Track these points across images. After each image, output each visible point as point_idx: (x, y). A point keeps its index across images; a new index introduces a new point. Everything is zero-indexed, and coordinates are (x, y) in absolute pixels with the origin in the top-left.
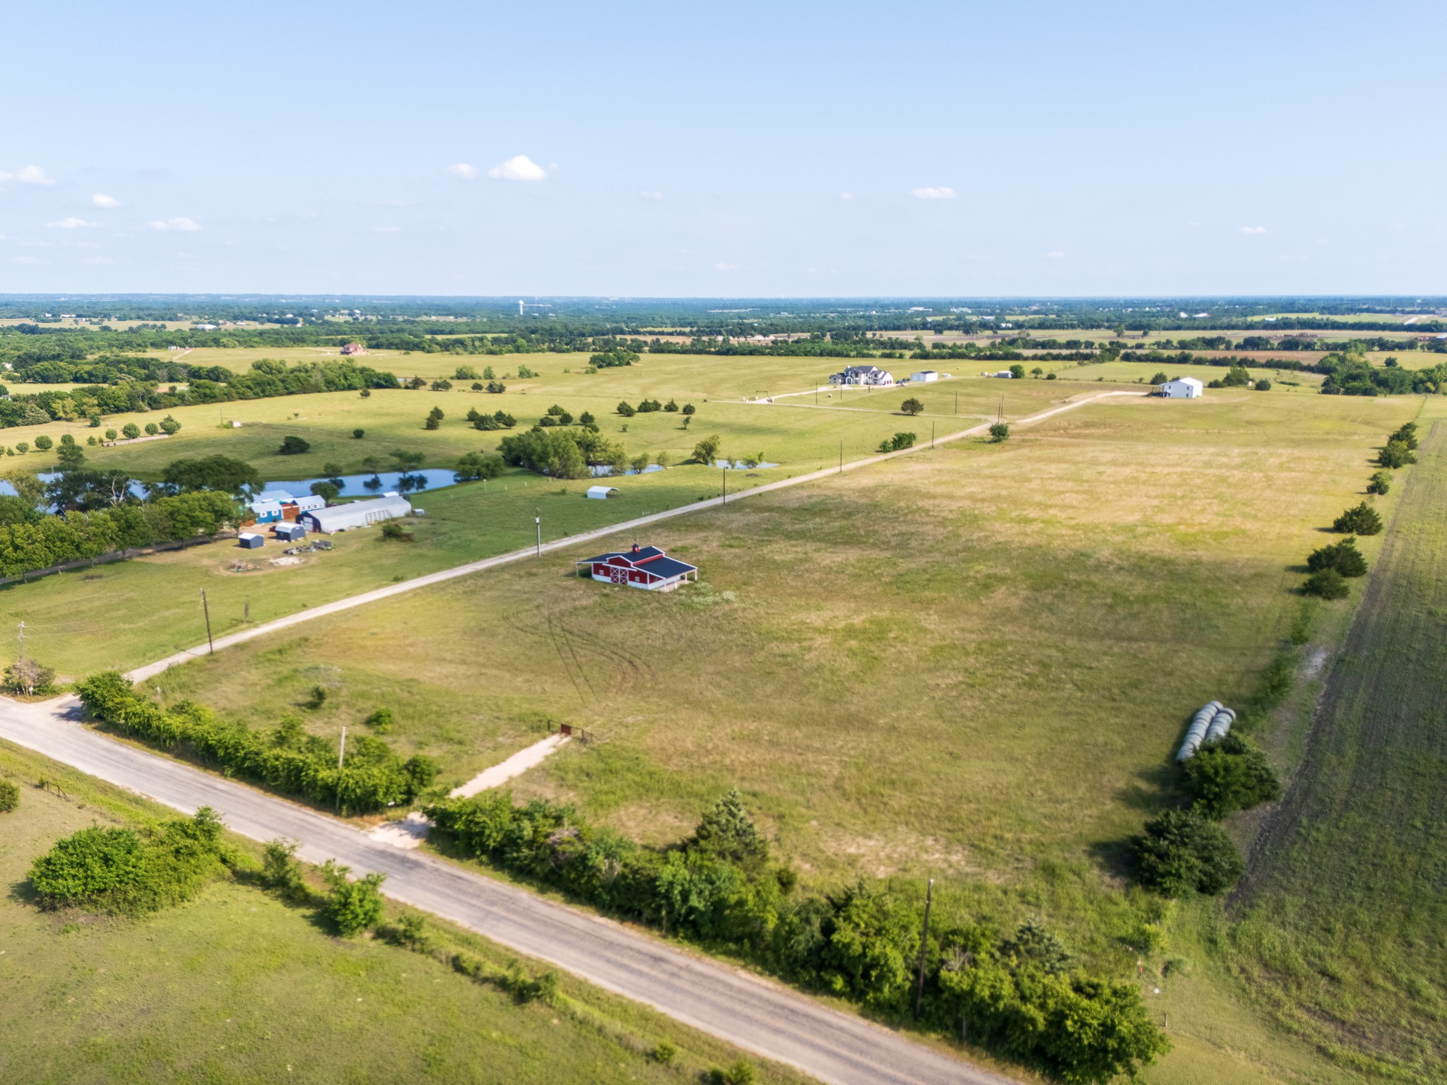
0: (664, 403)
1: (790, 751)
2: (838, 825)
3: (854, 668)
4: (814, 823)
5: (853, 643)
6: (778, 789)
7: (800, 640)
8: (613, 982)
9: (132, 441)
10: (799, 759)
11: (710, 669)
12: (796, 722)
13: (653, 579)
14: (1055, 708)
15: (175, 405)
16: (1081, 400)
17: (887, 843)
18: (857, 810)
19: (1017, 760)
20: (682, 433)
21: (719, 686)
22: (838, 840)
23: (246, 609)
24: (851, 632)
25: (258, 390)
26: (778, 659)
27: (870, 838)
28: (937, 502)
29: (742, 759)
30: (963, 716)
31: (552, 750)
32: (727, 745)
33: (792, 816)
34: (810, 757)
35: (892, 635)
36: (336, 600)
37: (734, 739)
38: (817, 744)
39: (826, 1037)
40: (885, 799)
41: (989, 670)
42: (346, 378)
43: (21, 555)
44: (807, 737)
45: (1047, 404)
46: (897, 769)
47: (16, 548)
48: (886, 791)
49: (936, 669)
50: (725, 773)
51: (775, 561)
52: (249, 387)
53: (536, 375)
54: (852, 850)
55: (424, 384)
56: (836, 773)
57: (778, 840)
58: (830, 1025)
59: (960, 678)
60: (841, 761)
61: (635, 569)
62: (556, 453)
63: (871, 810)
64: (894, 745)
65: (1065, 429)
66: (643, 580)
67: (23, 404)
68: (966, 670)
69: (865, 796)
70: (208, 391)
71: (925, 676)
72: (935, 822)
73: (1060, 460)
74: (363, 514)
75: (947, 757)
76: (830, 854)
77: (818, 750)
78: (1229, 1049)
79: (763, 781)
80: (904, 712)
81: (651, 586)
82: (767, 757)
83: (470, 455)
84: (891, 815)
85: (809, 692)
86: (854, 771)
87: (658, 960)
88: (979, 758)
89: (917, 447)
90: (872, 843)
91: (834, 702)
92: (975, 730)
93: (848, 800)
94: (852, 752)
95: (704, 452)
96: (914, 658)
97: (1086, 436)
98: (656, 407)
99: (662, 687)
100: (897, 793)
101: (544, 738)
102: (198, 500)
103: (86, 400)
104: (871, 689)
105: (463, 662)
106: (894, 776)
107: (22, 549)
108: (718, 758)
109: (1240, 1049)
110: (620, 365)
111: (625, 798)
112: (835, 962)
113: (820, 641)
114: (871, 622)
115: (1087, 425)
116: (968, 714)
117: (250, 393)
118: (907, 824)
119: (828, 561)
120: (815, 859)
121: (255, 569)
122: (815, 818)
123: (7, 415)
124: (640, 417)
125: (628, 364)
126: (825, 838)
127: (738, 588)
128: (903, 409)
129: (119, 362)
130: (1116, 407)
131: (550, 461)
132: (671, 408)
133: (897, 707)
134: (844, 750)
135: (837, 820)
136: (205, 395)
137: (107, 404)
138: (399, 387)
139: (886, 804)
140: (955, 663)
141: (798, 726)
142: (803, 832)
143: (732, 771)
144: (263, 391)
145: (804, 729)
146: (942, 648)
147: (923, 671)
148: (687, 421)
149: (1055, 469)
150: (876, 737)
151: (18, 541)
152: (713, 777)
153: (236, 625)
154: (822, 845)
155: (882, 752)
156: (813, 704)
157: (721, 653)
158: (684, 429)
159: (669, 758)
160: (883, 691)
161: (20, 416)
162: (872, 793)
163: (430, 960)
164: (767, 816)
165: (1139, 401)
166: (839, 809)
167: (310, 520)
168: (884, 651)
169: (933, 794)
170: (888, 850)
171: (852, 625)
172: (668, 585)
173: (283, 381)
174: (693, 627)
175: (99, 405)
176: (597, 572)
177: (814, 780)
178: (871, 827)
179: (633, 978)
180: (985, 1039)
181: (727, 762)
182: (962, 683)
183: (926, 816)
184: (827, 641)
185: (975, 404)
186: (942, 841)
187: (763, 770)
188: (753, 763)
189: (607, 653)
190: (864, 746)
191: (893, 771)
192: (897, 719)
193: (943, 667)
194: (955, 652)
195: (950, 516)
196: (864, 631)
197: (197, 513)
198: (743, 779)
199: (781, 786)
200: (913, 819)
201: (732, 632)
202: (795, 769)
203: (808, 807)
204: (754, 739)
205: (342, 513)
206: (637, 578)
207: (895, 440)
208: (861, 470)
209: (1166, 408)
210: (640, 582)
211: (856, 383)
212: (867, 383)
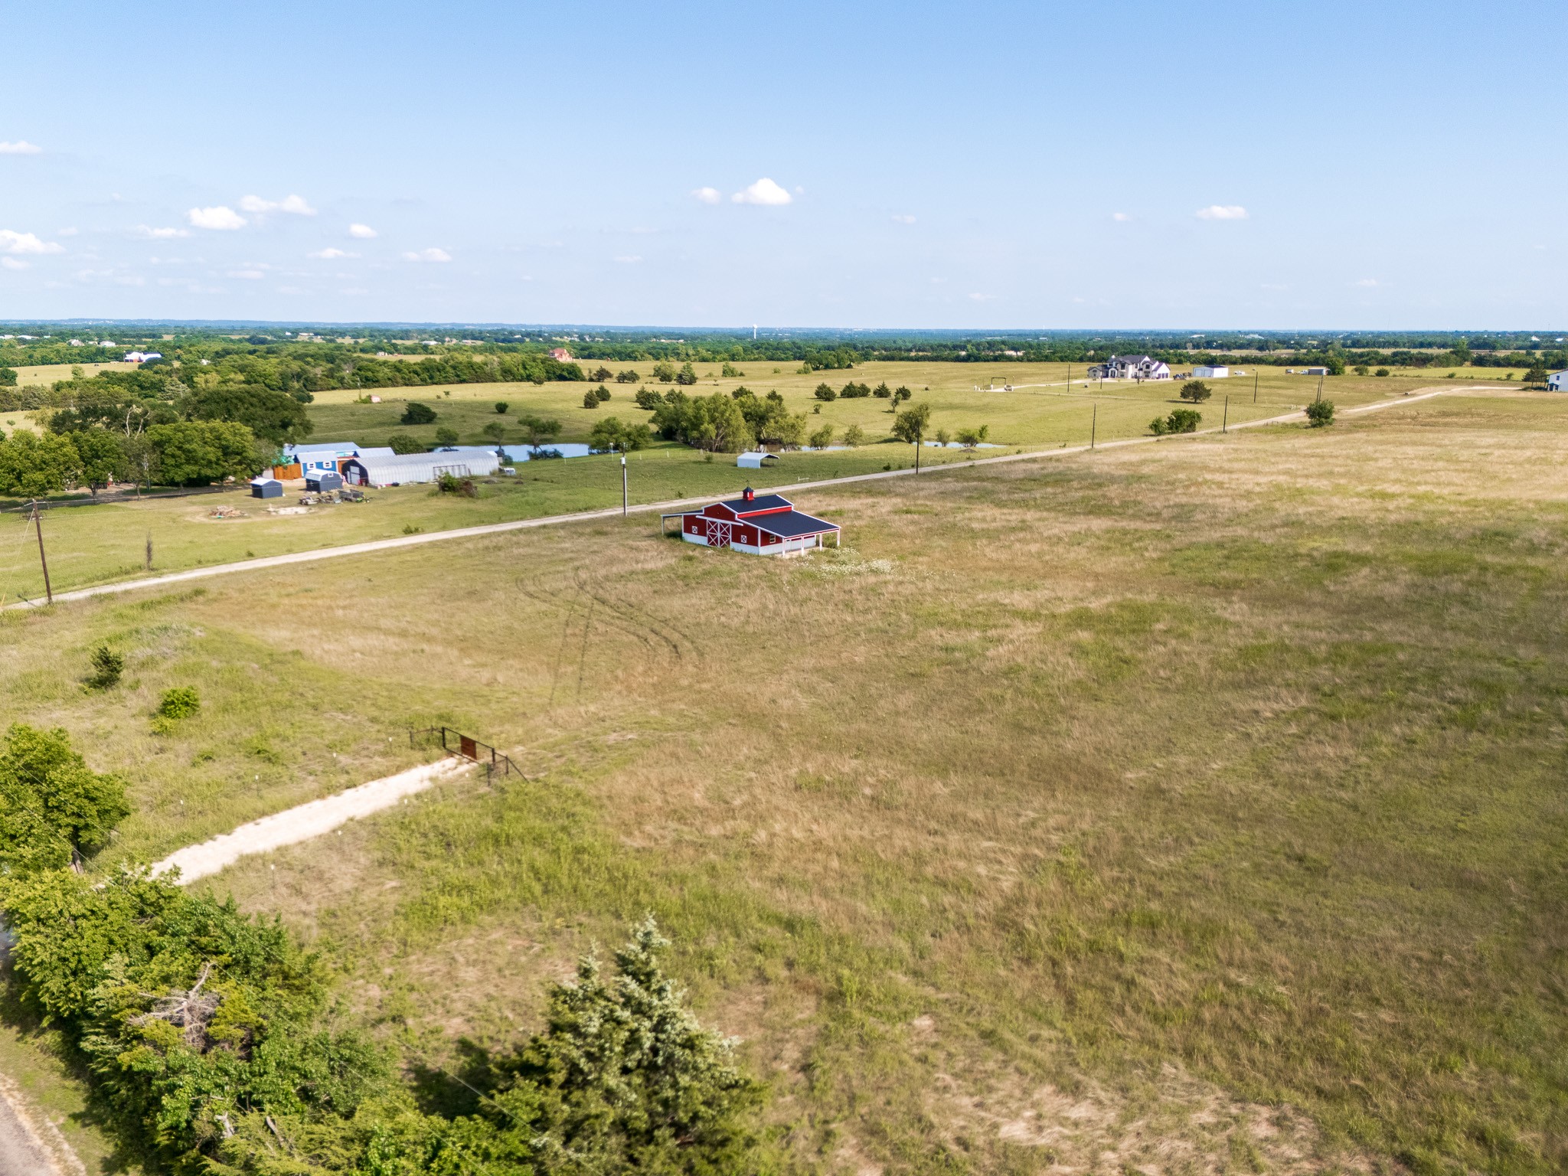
0: (873, 386)
1: (911, 823)
2: (988, 1036)
3: (1081, 674)
4: (924, 1022)
5: (1084, 636)
6: (853, 917)
7: (985, 628)
10: (927, 843)
11: (809, 663)
12: (943, 763)
13: (767, 539)
14: (1539, 772)
16: (1427, 394)
17: (1126, 1119)
18: (1048, 994)
19: (1480, 888)
20: (887, 415)
21: (811, 690)
22: (982, 1086)
24: (1082, 619)
25: (425, 376)
26: (937, 654)
27: (1075, 1091)
28: (1234, 476)
29: (797, 833)
30: (1318, 775)
31: (427, 785)
32: (778, 800)
33: (864, 995)
34: (954, 840)
35: (1160, 626)
37: (798, 788)
38: (978, 815)
40: (1128, 970)
41: (1366, 691)
44: (956, 796)
45: (1381, 396)
46: (1162, 887)
48: (1132, 947)
49: (1250, 685)
50: (745, 863)
51: (972, 530)
52: (416, 372)
54: (1016, 1131)
55: (610, 376)
56: (1007, 884)
57: (806, 1068)
59: (1303, 702)
60: (1026, 856)
61: (741, 523)
62: (713, 420)
63: (1087, 997)
64: (1157, 828)
65: (1413, 418)
66: (752, 542)
68: (1316, 688)
69: (1073, 954)
71: (1227, 696)
72: (1276, 1060)
73: (1414, 443)
75: (1292, 867)
76: (946, 1136)
77: (976, 827)
79: (825, 893)
80: (1183, 760)
81: (764, 551)
82: (854, 833)
83: (608, 421)
84: (1142, 1021)
85: (982, 710)
86: (1053, 885)
88: (1375, 876)
89: (1201, 432)
90: (1081, 1111)
91: (1032, 731)
92: (1355, 808)
93: (1027, 961)
94: (1055, 838)
95: (907, 426)
96: (1203, 664)
97: (1446, 425)
98: (863, 392)
99: (705, 686)
100: (1162, 955)
104: (1112, 713)
106: (1155, 906)
108: (744, 826)
110: (840, 367)
113: (1020, 631)
114: (1122, 607)
115: (1445, 414)
116: (1332, 772)
117: (416, 379)
118: (1189, 1054)
119: (1056, 531)
120: (899, 1150)
121: (245, 515)
122: (928, 1008)
125: (849, 366)
126: (944, 1077)
127: (902, 558)
128: (1183, 395)
130: (1481, 399)
131: (703, 428)
132: (882, 393)
133: (1167, 747)
134: (1038, 832)
135: (987, 1024)
138: (583, 380)
139: (1130, 984)
140: (1290, 675)
141: (943, 773)
142: (883, 1051)
143: (760, 857)
144: (431, 378)
145: (955, 779)
146: (1260, 650)
147: (1223, 686)
148: (895, 405)
149: (1410, 451)
150: (1116, 807)
152: (712, 871)
154: (928, 1102)
155: (1127, 841)
156: (988, 733)
157: (837, 640)
158: (891, 411)
159: (640, 819)
160: (1137, 717)
161: (160, 390)
162: (1094, 947)
164: (804, 988)
165: (1514, 395)
166: (998, 987)
167: (357, 470)
168: (1144, 649)
169: (1264, 967)
170: (1128, 1145)
171: (1087, 609)
172: (792, 549)
174: (804, 603)
176: (688, 530)
177: (948, 899)
178: (1083, 1054)
181: (762, 836)
182: (1307, 711)
183: (1250, 1038)
184: (1035, 630)
185: (1280, 395)
186: (1304, 1128)
187: (835, 863)
188: (818, 845)
189: (644, 632)
190: (1085, 826)
191: (1153, 893)
192: (1168, 773)
193: (1264, 682)
194: (1287, 657)
195: (1257, 489)
196: (1109, 619)
198: (780, 881)
199: (862, 908)
200: (1206, 1041)
201: (867, 611)
202: (909, 866)
203: (916, 974)
204: (841, 792)
205: (401, 464)
206: (744, 538)
207: (1171, 420)
208: (1122, 448)
209: (1555, 402)
210: (749, 543)
211: (1122, 376)
212: (1136, 377)
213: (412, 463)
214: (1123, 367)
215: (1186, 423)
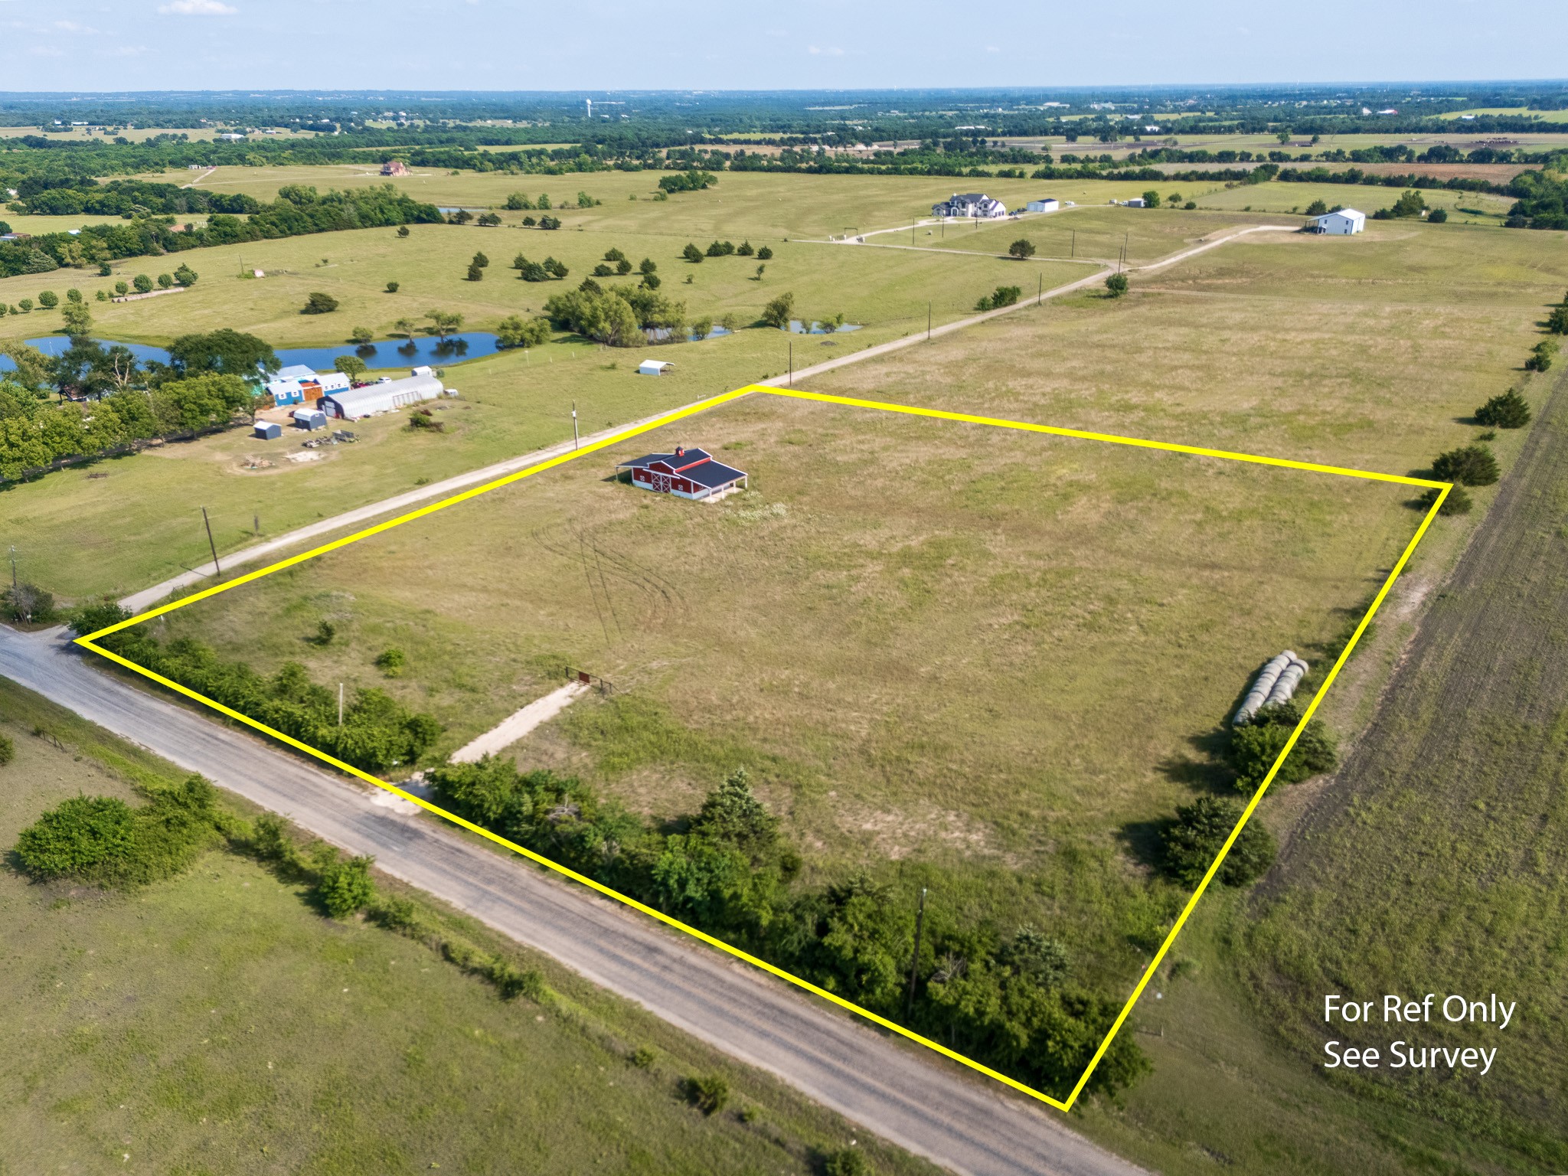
0: (737, 244)
1: (820, 707)
2: (857, 796)
3: (903, 604)
4: (833, 793)
5: (906, 572)
6: (800, 754)
7: (849, 568)
8: (602, 975)
9: (145, 296)
10: (828, 716)
11: (748, 602)
12: (831, 670)
13: (697, 488)
14: (1114, 655)
15: (194, 246)
16: (1221, 238)
17: (906, 818)
18: (880, 779)
19: (1061, 719)
20: (755, 284)
21: (755, 623)
22: (856, 813)
23: (256, 521)
24: (906, 557)
26: (823, 591)
27: (889, 812)
28: (1031, 381)
29: (767, 716)
30: (1011, 664)
31: (569, 701)
32: (754, 698)
33: (809, 785)
34: (840, 713)
35: (950, 561)
36: (355, 507)
37: (762, 690)
38: (850, 699)
39: (811, 1042)
40: (911, 767)
41: (1049, 608)
42: (382, 212)
43: (17, 453)
44: (839, 688)
45: (1180, 244)
46: (929, 730)
47: (12, 445)
48: (913, 757)
49: (992, 605)
50: (747, 732)
51: (837, 463)
53: (598, 203)
54: (868, 826)
55: (470, 217)
56: (864, 733)
57: (792, 813)
58: (817, 1028)
59: (1016, 617)
60: (872, 719)
62: (607, 317)
63: (894, 779)
64: (932, 699)
65: (1195, 278)
66: (687, 489)
67: (26, 249)
68: (1024, 607)
69: (890, 762)
70: (228, 229)
71: (978, 614)
72: (960, 795)
73: (1182, 323)
74: (390, 396)
75: (986, 715)
76: (844, 830)
77: (849, 706)
78: (1222, 1063)
79: (786, 744)
80: (949, 659)
81: (695, 496)
82: (794, 713)
83: (511, 318)
84: (915, 786)
85: (850, 633)
86: (883, 732)
87: (652, 950)
88: (1020, 717)
89: (1021, 303)
90: (890, 818)
91: (876, 645)
92: (1022, 681)
93: (872, 767)
94: (885, 709)
95: (775, 313)
96: (969, 591)
97: (1217, 289)
98: (728, 250)
99: (693, 624)
100: (925, 760)
101: (562, 686)
102: (207, 385)
103: (94, 243)
104: (917, 629)
105: (485, 590)
106: (925, 739)
107: (18, 446)
108: (742, 714)
109: (1233, 1064)
110: (694, 188)
111: (639, 760)
112: (828, 962)
114: (931, 544)
115: (1222, 273)
116: (1017, 661)
118: (930, 796)
119: (895, 464)
120: (828, 836)
121: (271, 467)
122: (834, 788)
123: (10, 261)
124: (709, 263)
125: (704, 187)
126: (842, 811)
127: (791, 498)
128: (1011, 252)
129: (133, 189)
130: (1259, 247)
132: (745, 251)
133: (942, 653)
134: (877, 706)
135: (856, 792)
136: (226, 234)
137: (119, 248)
138: (442, 221)
139: (911, 772)
140: (1014, 597)
141: (832, 675)
142: (819, 804)
143: (754, 730)
145: (838, 678)
146: (1002, 577)
147: (977, 608)
148: (761, 270)
149: (1173, 335)
150: (914, 689)
151: (13, 438)
152: (733, 737)
153: (245, 540)
154: (837, 820)
155: (917, 708)
156: (853, 648)
157: (762, 583)
158: (758, 279)
159: (690, 713)
160: (930, 632)
161: (24, 263)
162: (898, 759)
163: (421, 946)
164: (784, 785)
165: (1287, 239)
166: (860, 778)
167: (332, 405)
168: (938, 581)
169: (963, 762)
170: (905, 827)
171: (909, 547)
172: (713, 496)
173: (312, 216)
174: (734, 550)
175: (110, 248)
176: (638, 479)
177: (839, 743)
178: (891, 799)
179: (624, 971)
180: (971, 1048)
181: (751, 719)
182: (1017, 623)
183: (951, 788)
184: (878, 568)
185: (1097, 244)
186: (965, 816)
187: (788, 730)
188: (778, 722)
189: (640, 581)
190: (899, 701)
191: (925, 733)
192: (940, 668)
193: (1000, 603)
194: (1016, 584)
195: (1043, 402)
196: (921, 556)
197: (206, 401)
198: (765, 740)
199: (803, 750)
200: (937, 791)
201: (777, 557)
202: (821, 728)
203: (828, 775)
204: (780, 691)
205: (367, 396)
206: (680, 487)
207: (996, 296)
208: (953, 337)
209: (1318, 249)
210: (684, 490)
211: (963, 214)
212: (975, 215)
213: (375, 394)
214: (964, 206)
215: (1009, 298)
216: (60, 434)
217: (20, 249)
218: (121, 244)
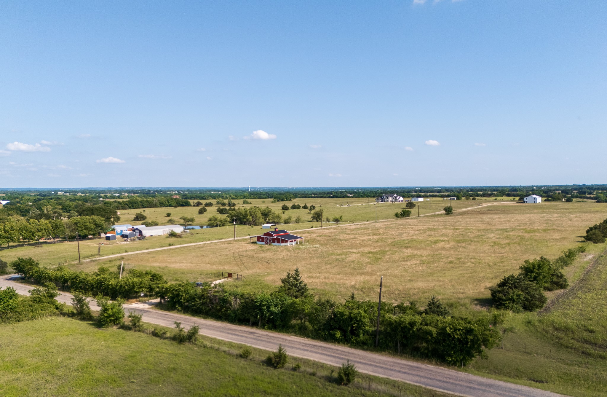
0: (302, 205)
1: (333, 280)
3: (369, 261)
5: (370, 255)
7: (345, 255)
8: (228, 339)
12: (338, 274)
13: (283, 241)
14: (461, 269)
16: (488, 204)
19: (440, 281)
23: (99, 249)
24: (370, 253)
25: (130, 205)
26: (335, 260)
29: (310, 281)
30: (417, 271)
31: (223, 282)
34: (342, 281)
35: (388, 253)
36: (141, 250)
41: (432, 260)
42: (168, 202)
43: (7, 234)
44: (342, 277)
45: (472, 206)
47: (5, 231)
48: (375, 287)
49: (407, 261)
51: (340, 239)
52: (127, 204)
53: (250, 203)
56: (353, 284)
60: (356, 281)
61: (275, 237)
62: (251, 215)
65: (478, 212)
67: (30, 208)
68: (421, 260)
77: (346, 280)
78: (535, 355)
80: (390, 271)
81: (282, 245)
83: (214, 217)
85: (346, 267)
86: (361, 284)
87: (252, 333)
88: (423, 281)
89: (411, 216)
91: (357, 269)
92: (422, 275)
94: (362, 280)
95: (316, 216)
96: (397, 258)
97: (487, 213)
98: (298, 207)
99: (278, 267)
101: (220, 279)
104: (375, 266)
105: (191, 263)
107: (8, 232)
110: (287, 200)
113: (354, 255)
114: (380, 251)
115: (489, 210)
116: (419, 271)
117: (127, 207)
119: (364, 239)
121: (110, 244)
123: (23, 212)
124: (291, 211)
125: (290, 200)
127: (322, 245)
128: (406, 207)
130: (502, 206)
131: (248, 217)
132: (305, 207)
133: (386, 270)
137: (65, 209)
138: (191, 206)
140: (417, 259)
144: (133, 206)
145: (341, 275)
146: (411, 256)
147: (401, 261)
150: (375, 277)
151: (6, 228)
153: (94, 256)
156: (348, 270)
157: (309, 259)
158: (309, 213)
159: (276, 282)
160: (381, 266)
163: (142, 334)
165: (513, 204)
167: (138, 231)
168: (384, 257)
169: (398, 288)
171: (371, 251)
172: (291, 244)
174: (298, 253)
175: (62, 209)
176: (259, 240)
177: (342, 286)
179: (239, 338)
182: (418, 263)
184: (358, 255)
185: (439, 206)
187: (319, 284)
188: (314, 282)
189: (257, 260)
192: (386, 273)
193: (410, 260)
194: (417, 256)
196: (376, 253)
197: (88, 224)
201: (315, 254)
202: (334, 283)
206: (276, 241)
207: (401, 213)
208: (385, 221)
209: (525, 206)
210: (278, 243)
211: (387, 201)
212: (392, 201)
213: (156, 229)
214: (387, 198)
215: (407, 214)
216: (26, 231)
217: (28, 207)
218: (67, 208)
